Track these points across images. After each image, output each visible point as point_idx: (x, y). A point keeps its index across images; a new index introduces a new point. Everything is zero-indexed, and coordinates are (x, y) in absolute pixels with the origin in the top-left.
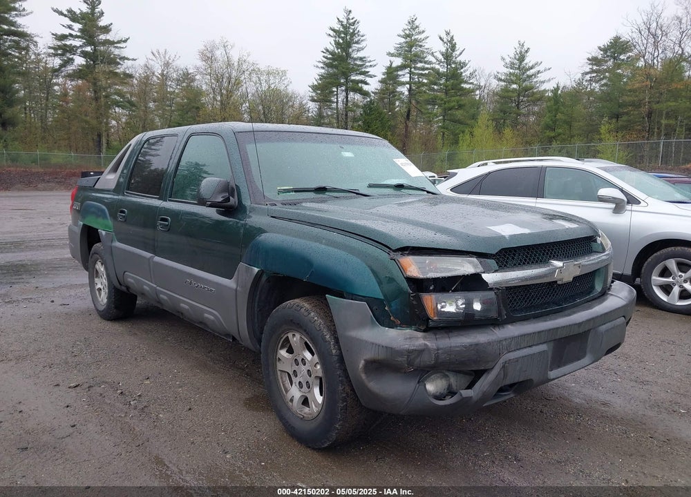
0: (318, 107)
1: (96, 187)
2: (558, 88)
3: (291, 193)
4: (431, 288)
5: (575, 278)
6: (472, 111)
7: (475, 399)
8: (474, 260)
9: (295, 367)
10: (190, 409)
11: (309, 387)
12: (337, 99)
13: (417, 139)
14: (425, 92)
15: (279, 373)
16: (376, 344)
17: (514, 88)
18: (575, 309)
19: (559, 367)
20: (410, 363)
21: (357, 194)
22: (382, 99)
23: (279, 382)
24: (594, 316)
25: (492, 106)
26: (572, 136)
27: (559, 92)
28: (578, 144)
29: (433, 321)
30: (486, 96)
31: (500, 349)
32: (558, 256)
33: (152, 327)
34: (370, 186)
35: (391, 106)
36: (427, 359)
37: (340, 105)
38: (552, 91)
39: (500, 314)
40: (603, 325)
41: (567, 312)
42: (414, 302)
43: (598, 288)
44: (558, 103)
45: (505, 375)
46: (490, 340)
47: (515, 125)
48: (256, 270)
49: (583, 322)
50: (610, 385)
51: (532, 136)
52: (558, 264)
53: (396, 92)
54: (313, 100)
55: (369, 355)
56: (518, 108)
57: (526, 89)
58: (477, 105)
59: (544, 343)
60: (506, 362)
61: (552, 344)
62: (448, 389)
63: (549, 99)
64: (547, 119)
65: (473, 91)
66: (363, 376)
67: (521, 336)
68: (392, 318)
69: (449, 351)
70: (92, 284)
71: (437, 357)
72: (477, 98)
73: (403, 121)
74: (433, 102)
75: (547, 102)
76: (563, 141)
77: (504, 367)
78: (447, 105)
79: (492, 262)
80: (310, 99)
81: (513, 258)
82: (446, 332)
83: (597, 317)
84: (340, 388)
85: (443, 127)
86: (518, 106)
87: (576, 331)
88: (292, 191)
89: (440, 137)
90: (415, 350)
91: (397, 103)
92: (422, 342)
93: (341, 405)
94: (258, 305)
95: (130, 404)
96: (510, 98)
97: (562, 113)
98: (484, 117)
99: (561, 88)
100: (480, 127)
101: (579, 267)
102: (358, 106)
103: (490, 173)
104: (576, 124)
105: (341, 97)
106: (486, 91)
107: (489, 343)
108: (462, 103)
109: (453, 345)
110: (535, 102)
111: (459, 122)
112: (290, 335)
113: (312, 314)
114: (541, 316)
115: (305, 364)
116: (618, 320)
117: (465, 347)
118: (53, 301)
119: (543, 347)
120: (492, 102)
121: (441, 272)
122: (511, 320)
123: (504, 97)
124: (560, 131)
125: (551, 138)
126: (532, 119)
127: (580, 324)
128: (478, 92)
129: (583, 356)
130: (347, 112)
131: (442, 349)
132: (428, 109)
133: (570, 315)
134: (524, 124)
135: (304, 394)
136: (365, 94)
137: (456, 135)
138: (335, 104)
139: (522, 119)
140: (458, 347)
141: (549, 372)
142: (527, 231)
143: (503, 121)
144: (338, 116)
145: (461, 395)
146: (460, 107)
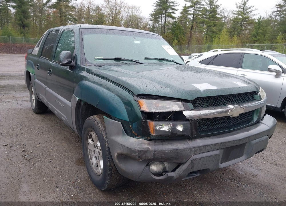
0: (152, 23)
1: (32, 54)
2: (260, 18)
3: (102, 60)
4: (157, 116)
5: (241, 115)
6: (220, 27)
7: (175, 177)
8: (180, 103)
9: (94, 149)
10: (51, 162)
11: (99, 160)
12: (161, 20)
13: (194, 39)
14: (200, 18)
15: (88, 150)
16: (123, 145)
17: (240, 18)
18: (239, 131)
19: (226, 161)
20: (140, 157)
21: (137, 62)
22: (181, 21)
23: (88, 154)
24: (249, 135)
25: (229, 26)
26: (265, 40)
27: (261, 20)
28: (267, 44)
29: (152, 136)
30: (227, 21)
31: (190, 153)
32: (232, 102)
33: (53, 118)
34: (146, 59)
35: (185, 24)
36: (150, 156)
37: (163, 23)
38: (257, 19)
39: (192, 133)
40: (254, 140)
41: (234, 132)
42: (144, 125)
43: (255, 119)
44: (260, 25)
45: (193, 167)
46: (185, 148)
47: (239, 34)
48: (78, 99)
49: (242, 139)
50: (259, 165)
51: (246, 39)
52: (231, 107)
53: (187, 18)
54: (151, 20)
55: (119, 151)
56: (241, 27)
57: (246, 18)
58: (223, 25)
59: (218, 150)
60: (193, 160)
61: (223, 150)
62: (163, 170)
63: (256, 23)
64: (254, 32)
65: (221, 18)
66: (117, 161)
67: (204, 146)
68: (133, 132)
69: (161, 152)
70: (31, 97)
71: (154, 155)
72: (223, 22)
73: (189, 31)
74: (203, 23)
75: (255, 24)
76: (260, 42)
77: (192, 162)
78: (209, 24)
79: (190, 105)
80: (150, 20)
81: (207, 102)
82: (161, 142)
83: (251, 136)
84: (108, 164)
85: (206, 34)
86: (241, 26)
87: (238, 143)
88: (102, 59)
89: (205, 39)
90: (142, 151)
91: (188, 23)
92: (147, 146)
93: (108, 172)
94: (81, 116)
95: (25, 157)
96: (238, 22)
97: (261, 30)
98: (225, 30)
99: (262, 18)
100: (222, 35)
101: (244, 109)
102: (170, 23)
103: (218, 55)
104: (266, 35)
105: (163, 19)
106: (227, 19)
107: (184, 149)
108: (216, 24)
109: (163, 149)
110: (249, 24)
111: (213, 32)
112: (92, 133)
113: (100, 124)
114: (218, 135)
115: (98, 148)
116: (264, 137)
117: (170, 150)
118: (18, 103)
119: (217, 152)
120: (229, 23)
121: (160, 109)
122: (199, 137)
123: (235, 21)
124: (259, 38)
125: (255, 41)
126: (247, 32)
127: (240, 140)
128: (223, 19)
129: (242, 155)
130: (165, 26)
131: (157, 151)
132: (201, 26)
133: (235, 134)
134: (243, 34)
135: (97, 162)
136: (173, 18)
137: (212, 38)
138: (160, 22)
139: (242, 32)
140: (166, 150)
141: (220, 164)
142: (215, 88)
143: (233, 32)
144: (161, 27)
145: (168, 175)
146: (215, 25)
